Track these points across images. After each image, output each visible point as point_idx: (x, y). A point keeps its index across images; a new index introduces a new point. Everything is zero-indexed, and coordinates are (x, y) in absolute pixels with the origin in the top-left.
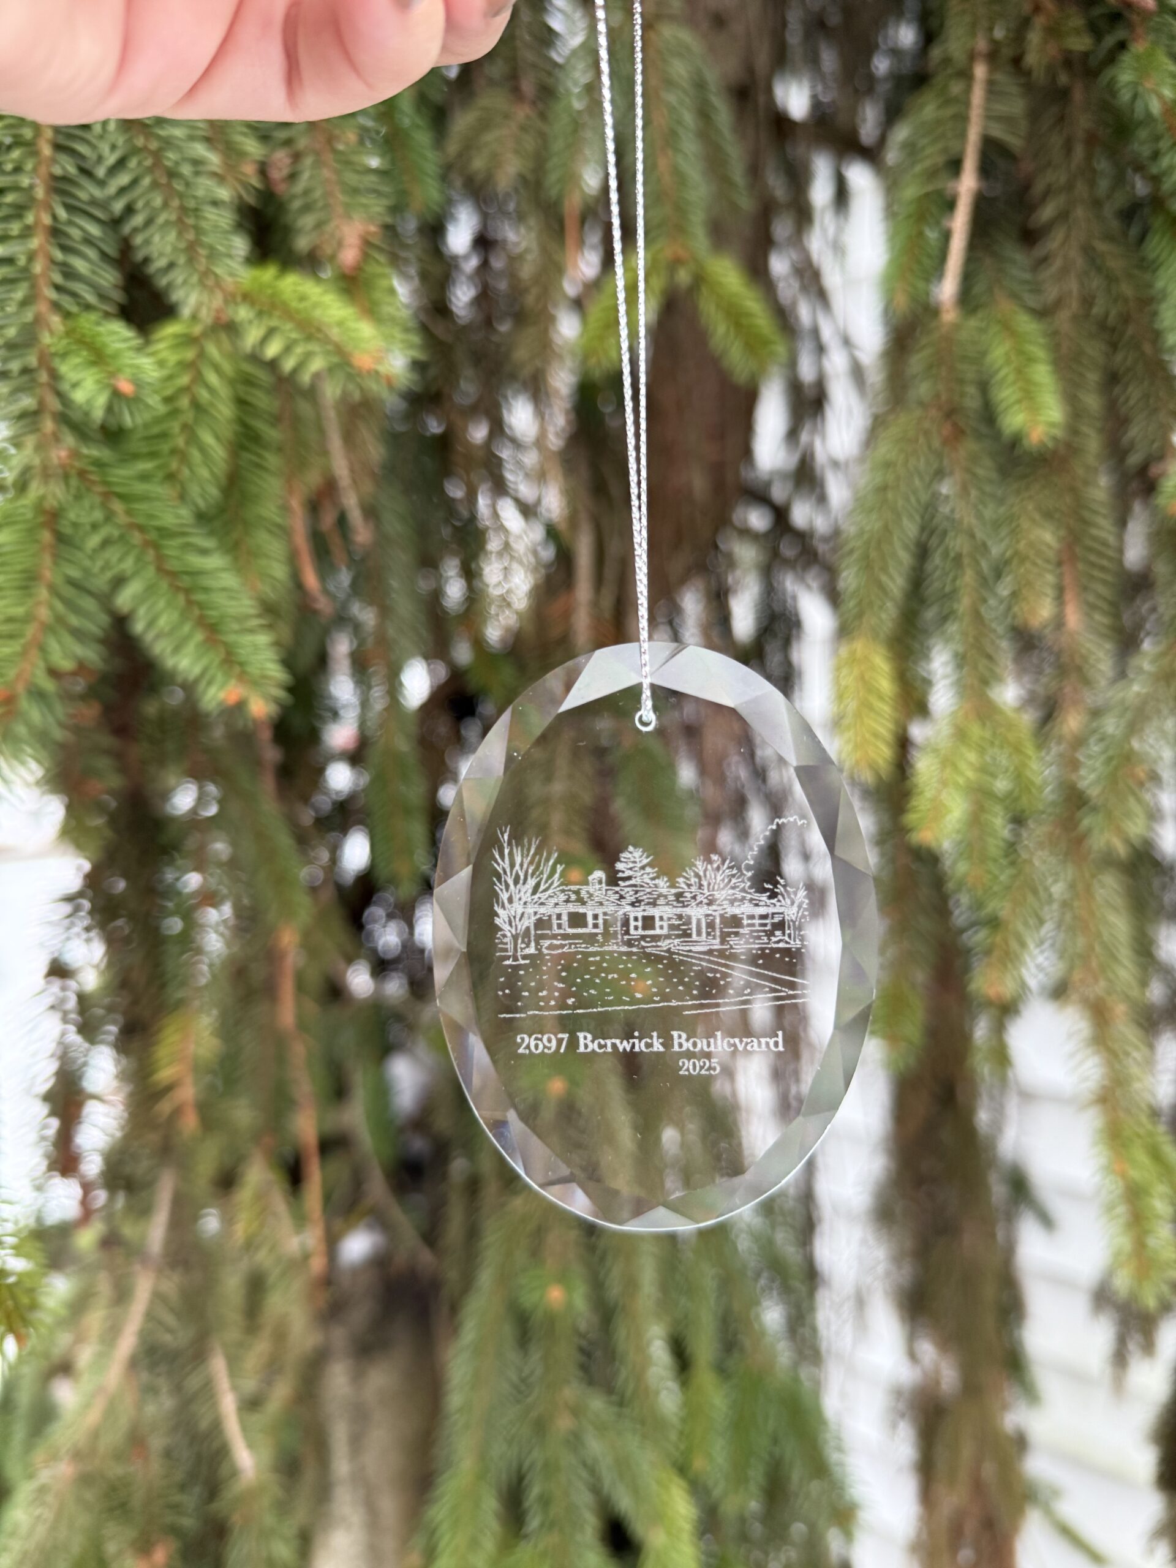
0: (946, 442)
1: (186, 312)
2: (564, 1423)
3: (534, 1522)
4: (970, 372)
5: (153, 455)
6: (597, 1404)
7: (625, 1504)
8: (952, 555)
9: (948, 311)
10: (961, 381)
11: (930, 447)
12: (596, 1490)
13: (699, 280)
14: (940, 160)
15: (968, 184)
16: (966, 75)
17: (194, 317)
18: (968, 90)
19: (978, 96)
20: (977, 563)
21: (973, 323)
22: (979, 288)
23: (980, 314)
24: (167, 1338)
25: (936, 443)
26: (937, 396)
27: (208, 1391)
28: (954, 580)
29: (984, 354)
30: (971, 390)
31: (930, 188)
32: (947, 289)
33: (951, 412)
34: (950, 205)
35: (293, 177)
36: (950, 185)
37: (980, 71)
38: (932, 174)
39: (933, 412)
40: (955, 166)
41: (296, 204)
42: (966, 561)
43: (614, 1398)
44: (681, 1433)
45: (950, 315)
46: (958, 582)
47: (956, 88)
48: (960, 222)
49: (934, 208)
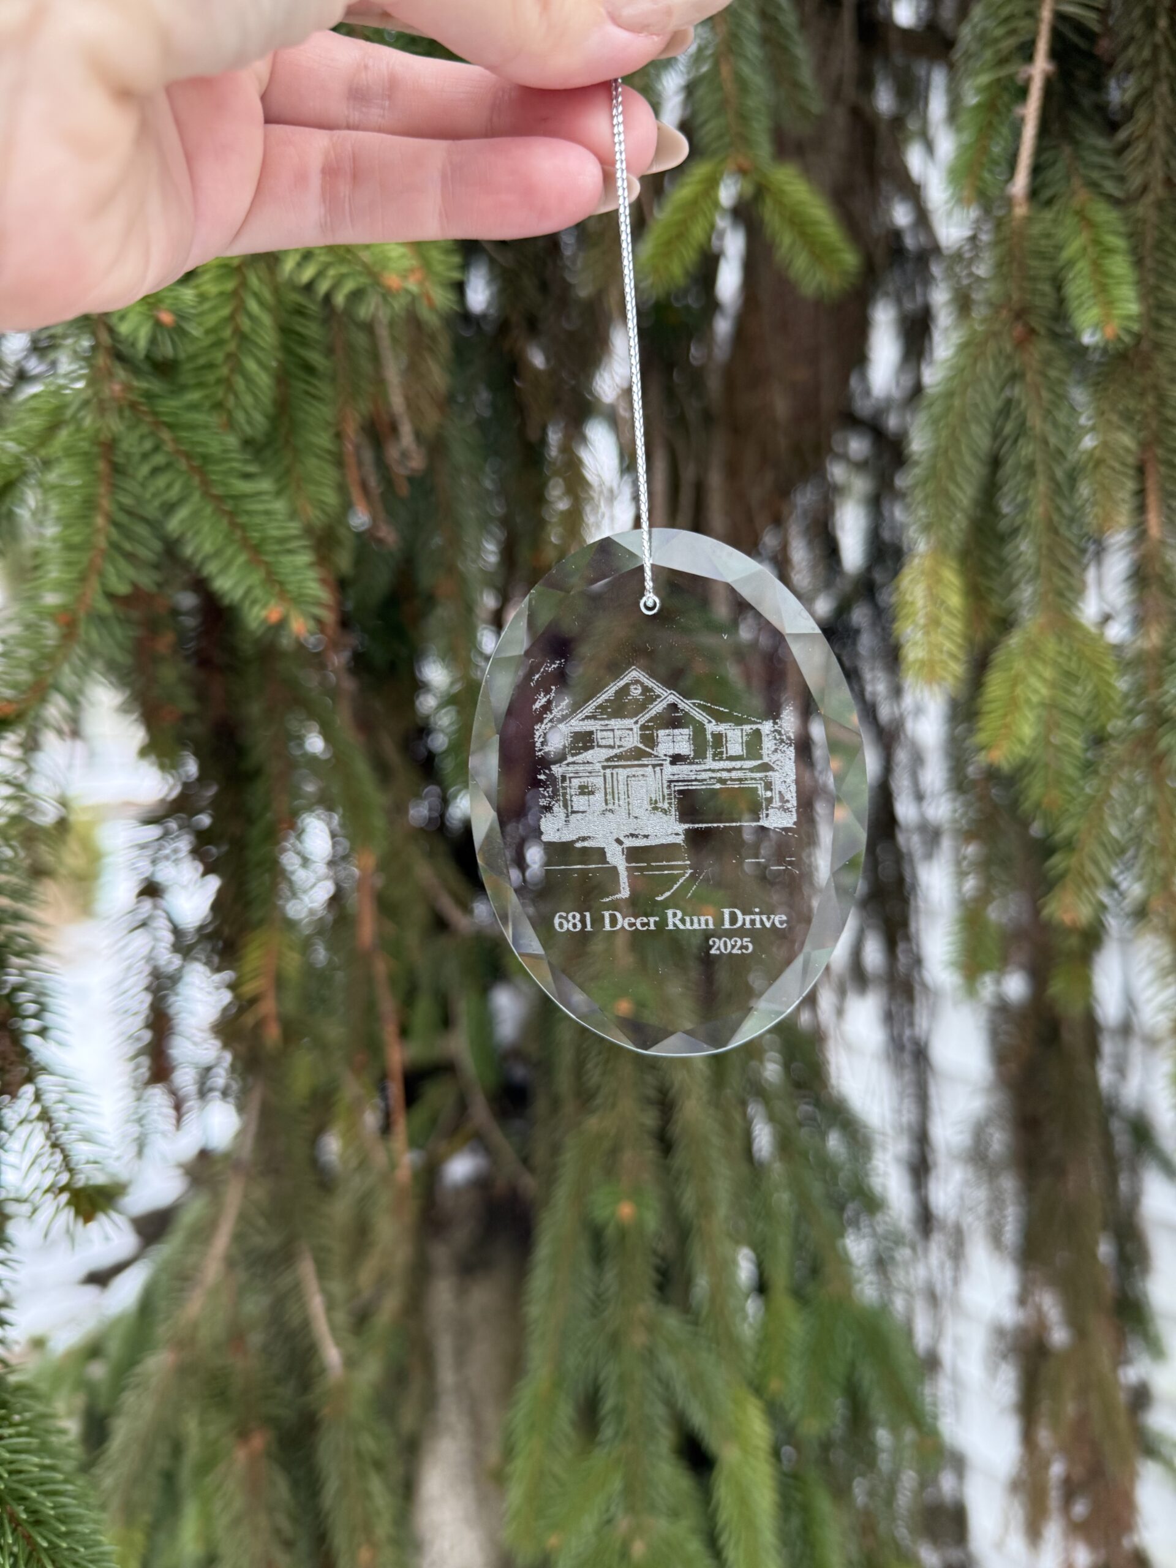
0: (1017, 344)
2: (638, 1339)
3: (608, 1431)
4: (1044, 269)
5: (201, 385)
6: (672, 1321)
7: (698, 1418)
8: (1024, 463)
9: (1019, 205)
10: (1034, 279)
11: (999, 350)
12: (670, 1403)
14: (1011, 44)
15: (1040, 67)
20: (1051, 469)
21: (1048, 215)
23: (1055, 207)
24: (261, 1241)
25: (1008, 347)
26: (1008, 296)
27: (296, 1291)
28: (1027, 489)
29: (1059, 248)
30: (1047, 288)
31: (1003, 73)
32: (1020, 183)
33: (1022, 313)
34: (1022, 93)
38: (1002, 60)
39: (1005, 314)
40: (1027, 51)
42: (1040, 468)
43: (689, 1317)
44: (758, 1355)
46: (1030, 492)
48: (1031, 110)
49: (1006, 98)
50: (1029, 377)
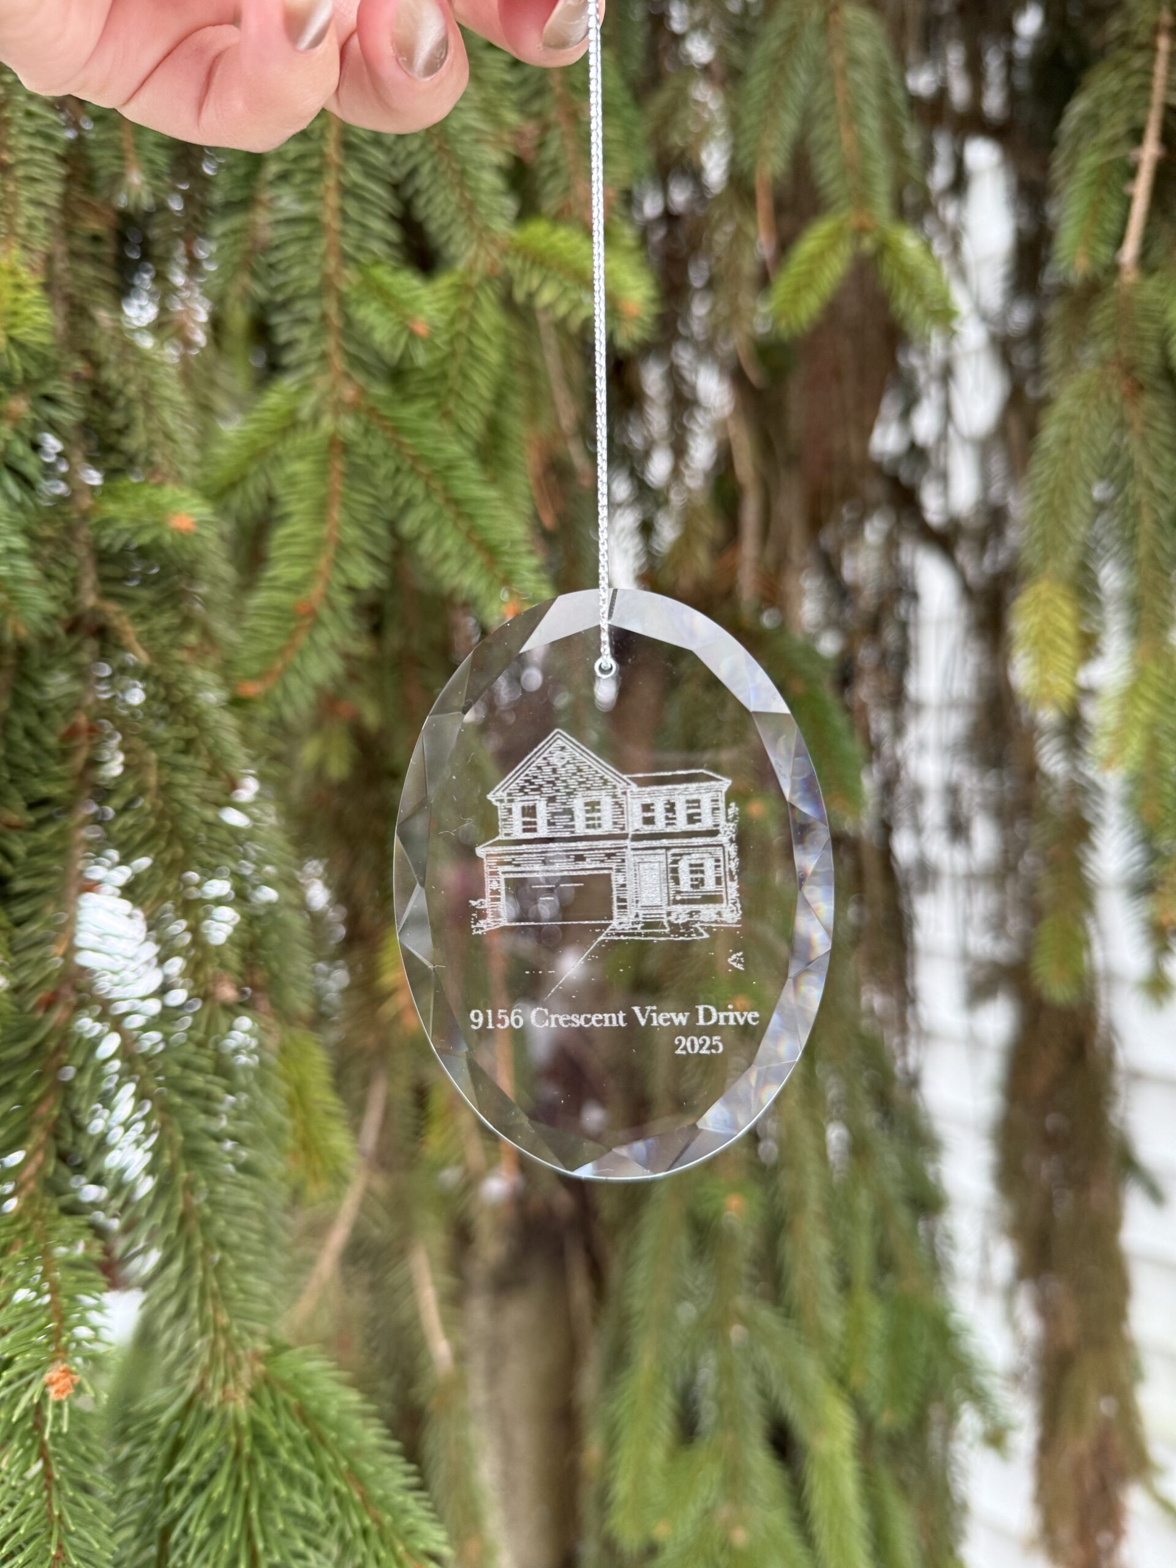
0: (1124, 397)
1: (461, 266)
2: (736, 1332)
3: (708, 1420)
4: (1149, 329)
5: (433, 395)
6: (766, 1316)
7: (792, 1409)
8: (1131, 502)
9: (1128, 273)
10: (1141, 339)
11: (1110, 400)
12: (764, 1393)
13: (884, 247)
14: (1121, 129)
15: (1150, 151)
16: (1151, 48)
17: (471, 270)
18: (1152, 61)
19: (1161, 68)
20: (1155, 511)
21: (1152, 283)
22: (1157, 252)
23: (1158, 275)
24: (376, 1232)
25: (1116, 399)
26: (1118, 353)
27: (409, 1287)
28: (1134, 526)
29: (1164, 312)
30: (1153, 348)
31: (1112, 156)
32: (1130, 251)
33: (1129, 369)
34: (1132, 173)
35: (542, 145)
36: (1134, 153)
37: (1163, 43)
38: (1113, 143)
39: (1113, 370)
40: (1137, 136)
41: (545, 172)
42: (1145, 510)
43: (781, 1310)
44: (841, 1347)
45: (1129, 275)
46: (1137, 529)
47: (1138, 61)
48: (1141, 189)
49: (1116, 176)
50: (1138, 426)
